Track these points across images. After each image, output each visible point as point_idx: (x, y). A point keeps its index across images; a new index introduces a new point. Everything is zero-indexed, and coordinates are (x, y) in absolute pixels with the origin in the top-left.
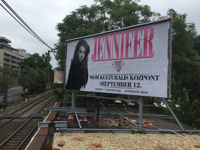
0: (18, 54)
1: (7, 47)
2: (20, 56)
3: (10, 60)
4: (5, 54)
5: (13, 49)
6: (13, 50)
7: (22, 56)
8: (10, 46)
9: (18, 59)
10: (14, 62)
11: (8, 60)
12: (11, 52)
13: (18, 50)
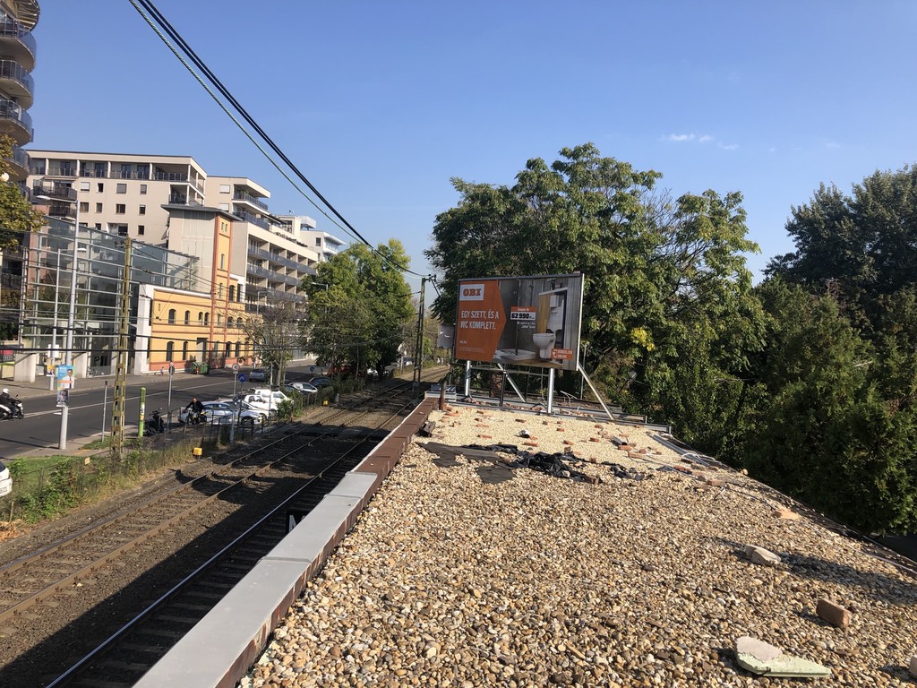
0: (289, 235)
2: (299, 244)
3: (265, 261)
4: (254, 241)
5: (272, 220)
7: (303, 245)
8: (265, 207)
9: (291, 254)
10: (276, 268)
11: (259, 262)
12: (267, 229)
13: (290, 223)
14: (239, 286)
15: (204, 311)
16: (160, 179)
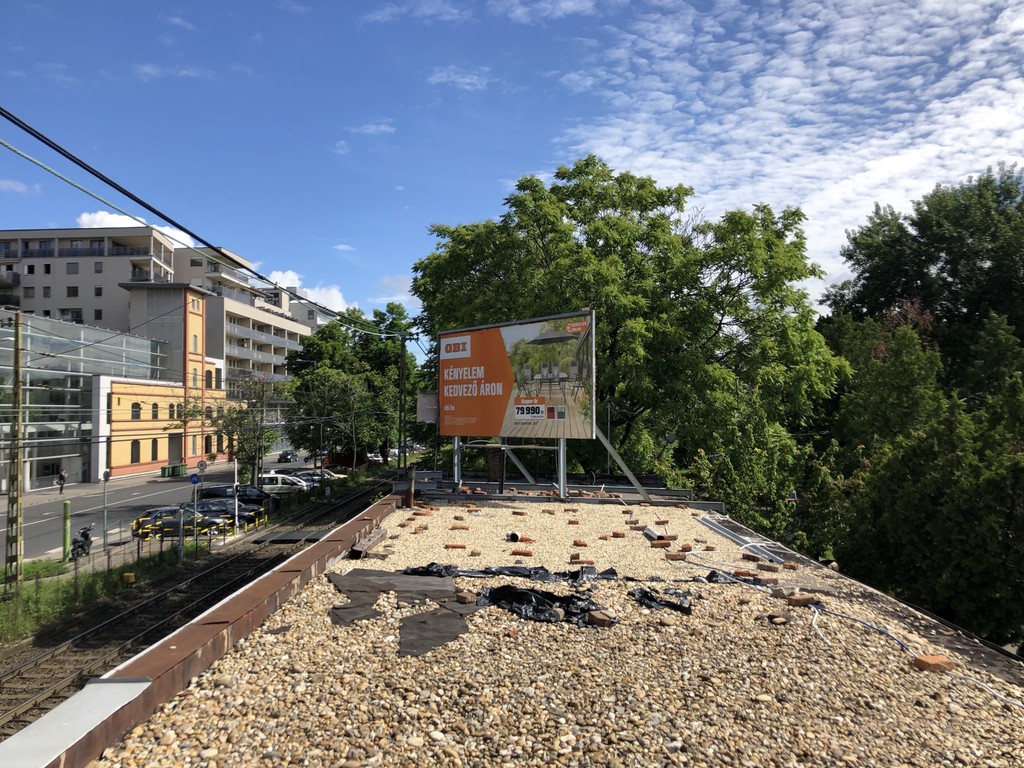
0: (276, 310)
1: (232, 286)
2: (288, 318)
3: (248, 340)
4: (231, 317)
5: (254, 293)
6: (256, 296)
9: (279, 332)
10: (261, 347)
11: (241, 342)
12: (252, 304)
13: (277, 295)
14: (218, 371)
15: (175, 402)
16: (118, 254)
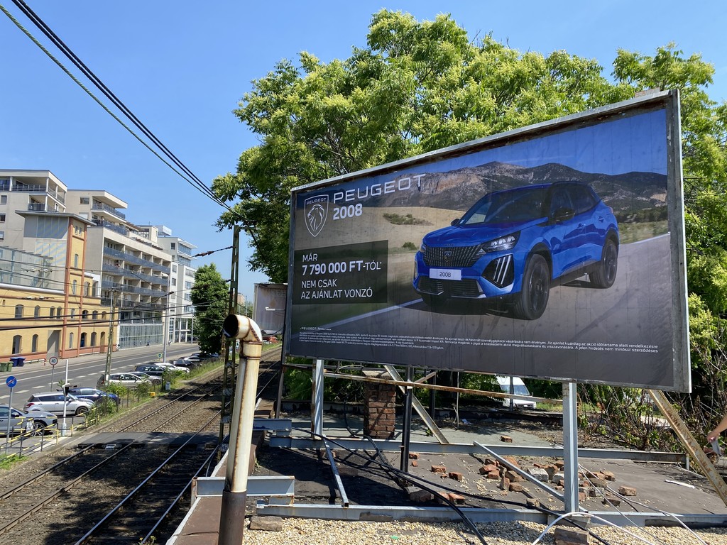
0: (146, 240)
1: (112, 221)
2: (153, 247)
3: (122, 261)
4: (109, 242)
6: (131, 230)
8: (123, 216)
9: (147, 256)
10: (132, 267)
11: (116, 262)
12: (124, 234)
13: (147, 230)
14: (95, 283)
15: (56, 305)
16: (21, 190)
